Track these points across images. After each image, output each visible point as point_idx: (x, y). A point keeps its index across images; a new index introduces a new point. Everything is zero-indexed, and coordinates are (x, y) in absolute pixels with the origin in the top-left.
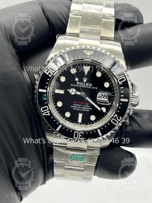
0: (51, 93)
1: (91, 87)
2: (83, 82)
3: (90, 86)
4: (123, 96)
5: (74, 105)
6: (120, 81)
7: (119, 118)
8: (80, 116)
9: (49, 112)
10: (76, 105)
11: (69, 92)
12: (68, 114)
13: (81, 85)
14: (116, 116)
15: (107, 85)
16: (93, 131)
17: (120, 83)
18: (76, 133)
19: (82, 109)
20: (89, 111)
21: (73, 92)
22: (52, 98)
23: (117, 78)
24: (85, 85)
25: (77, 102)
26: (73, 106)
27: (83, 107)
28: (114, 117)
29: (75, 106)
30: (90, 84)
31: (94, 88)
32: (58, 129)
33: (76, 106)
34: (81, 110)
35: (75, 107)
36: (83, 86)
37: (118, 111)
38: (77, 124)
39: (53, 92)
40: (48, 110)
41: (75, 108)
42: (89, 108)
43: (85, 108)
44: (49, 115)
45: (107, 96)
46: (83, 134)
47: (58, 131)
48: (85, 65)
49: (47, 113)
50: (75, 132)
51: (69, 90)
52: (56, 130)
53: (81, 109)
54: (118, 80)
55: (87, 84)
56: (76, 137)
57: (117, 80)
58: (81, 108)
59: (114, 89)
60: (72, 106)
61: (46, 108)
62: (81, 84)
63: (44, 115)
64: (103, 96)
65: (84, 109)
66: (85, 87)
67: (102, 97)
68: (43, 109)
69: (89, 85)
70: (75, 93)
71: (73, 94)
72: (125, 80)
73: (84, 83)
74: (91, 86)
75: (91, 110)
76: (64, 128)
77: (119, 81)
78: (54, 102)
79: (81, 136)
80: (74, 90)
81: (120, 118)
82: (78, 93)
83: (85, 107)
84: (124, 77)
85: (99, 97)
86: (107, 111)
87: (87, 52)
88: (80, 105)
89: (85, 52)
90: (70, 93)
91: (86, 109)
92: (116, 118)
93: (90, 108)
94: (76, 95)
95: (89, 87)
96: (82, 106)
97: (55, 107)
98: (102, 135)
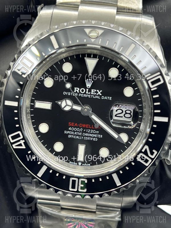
0: (27, 108)
1: (101, 96)
2: (86, 88)
3: (98, 94)
4: (159, 111)
5: (70, 129)
6: (153, 83)
7: (152, 153)
8: (82, 149)
9: (24, 142)
10: (74, 129)
11: (59, 107)
12: (59, 147)
13: (81, 93)
14: (146, 150)
15: (128, 92)
16: (103, 177)
17: (154, 87)
18: (74, 182)
19: (84, 136)
20: (97, 140)
21: (67, 105)
22: (30, 117)
23: (148, 79)
24: (88, 92)
25: (76, 124)
26: (68, 132)
27: (86, 132)
28: (143, 151)
29: (71, 131)
30: (98, 91)
31: (106, 98)
32: (40, 174)
33: (73, 131)
34: (82, 138)
35: (71, 133)
36: (85, 96)
37: (150, 140)
38: (76, 164)
39: (32, 107)
40: (22, 139)
41: (72, 135)
42: (97, 134)
43: (91, 135)
44: (24, 147)
45: (130, 114)
46: (86, 182)
47: (40, 177)
48: (89, 56)
49: (21, 145)
50: (71, 179)
51: (60, 103)
52: (38, 175)
53: (82, 136)
54: (150, 82)
55: (92, 92)
56: (73, 187)
57: (147, 81)
58: (82, 134)
59: (143, 99)
60: (65, 132)
61: (18, 136)
62: (83, 91)
63: (15, 147)
64: (124, 113)
65: (87, 136)
66: (89, 96)
67: (122, 115)
68: (13, 138)
69: (95, 92)
70: (72, 108)
71: (67, 109)
72: (162, 82)
73: (87, 90)
74: (100, 94)
75: (101, 138)
76: (51, 171)
77: (150, 84)
78: (33, 124)
79: (83, 186)
80: (69, 102)
81: (154, 153)
82: (77, 108)
83: (90, 133)
84: (160, 77)
85: (116, 116)
86: (131, 140)
87: (90, 32)
88: (82, 129)
89: (87, 31)
90: (63, 107)
91: (91, 137)
92: (145, 153)
93: (99, 134)
94: (72, 111)
95: (97, 97)
96: (85, 130)
97: (36, 133)
98: (120, 184)
